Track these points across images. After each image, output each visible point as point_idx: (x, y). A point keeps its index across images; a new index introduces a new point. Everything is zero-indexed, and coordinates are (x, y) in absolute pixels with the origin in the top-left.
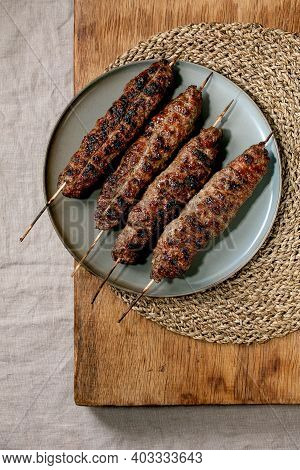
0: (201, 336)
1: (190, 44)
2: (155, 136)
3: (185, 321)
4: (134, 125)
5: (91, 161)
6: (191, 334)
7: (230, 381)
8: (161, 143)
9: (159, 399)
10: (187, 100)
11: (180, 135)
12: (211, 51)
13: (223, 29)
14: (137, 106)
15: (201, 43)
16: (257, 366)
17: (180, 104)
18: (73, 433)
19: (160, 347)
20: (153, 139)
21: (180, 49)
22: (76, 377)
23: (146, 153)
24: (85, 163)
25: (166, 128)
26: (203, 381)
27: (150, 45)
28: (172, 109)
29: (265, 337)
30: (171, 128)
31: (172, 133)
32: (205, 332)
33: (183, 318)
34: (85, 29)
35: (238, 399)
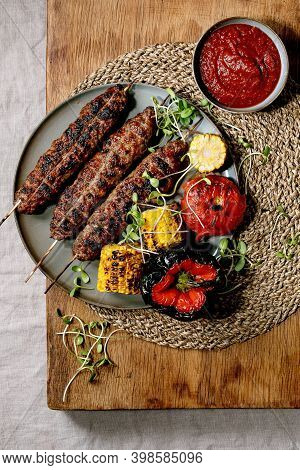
0: (165, 342)
1: (155, 64)
2: (111, 154)
3: (149, 329)
4: (88, 147)
5: (45, 181)
6: (155, 340)
7: (194, 386)
8: (116, 161)
9: (127, 404)
10: (143, 121)
11: (135, 154)
12: (175, 70)
13: (187, 49)
14: (91, 129)
15: (165, 62)
16: (219, 373)
17: (137, 124)
18: (47, 433)
19: (128, 355)
20: (109, 157)
21: (145, 69)
22: (48, 383)
23: (102, 169)
24: (40, 182)
25: (122, 147)
26: (168, 387)
27: (118, 65)
28: (129, 129)
29: (225, 343)
30: (127, 147)
31: (127, 152)
32: (169, 338)
33: (148, 325)
34: (57, 52)
35: (201, 403)
